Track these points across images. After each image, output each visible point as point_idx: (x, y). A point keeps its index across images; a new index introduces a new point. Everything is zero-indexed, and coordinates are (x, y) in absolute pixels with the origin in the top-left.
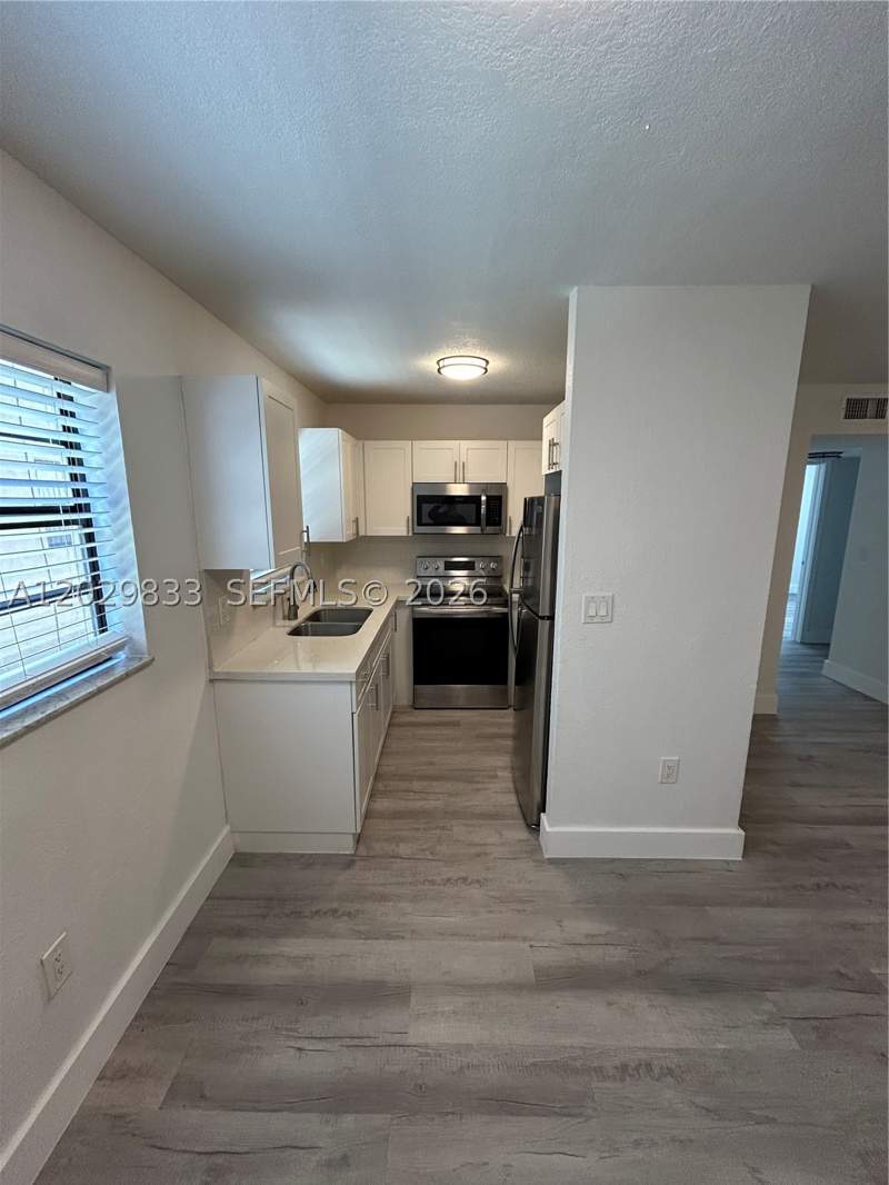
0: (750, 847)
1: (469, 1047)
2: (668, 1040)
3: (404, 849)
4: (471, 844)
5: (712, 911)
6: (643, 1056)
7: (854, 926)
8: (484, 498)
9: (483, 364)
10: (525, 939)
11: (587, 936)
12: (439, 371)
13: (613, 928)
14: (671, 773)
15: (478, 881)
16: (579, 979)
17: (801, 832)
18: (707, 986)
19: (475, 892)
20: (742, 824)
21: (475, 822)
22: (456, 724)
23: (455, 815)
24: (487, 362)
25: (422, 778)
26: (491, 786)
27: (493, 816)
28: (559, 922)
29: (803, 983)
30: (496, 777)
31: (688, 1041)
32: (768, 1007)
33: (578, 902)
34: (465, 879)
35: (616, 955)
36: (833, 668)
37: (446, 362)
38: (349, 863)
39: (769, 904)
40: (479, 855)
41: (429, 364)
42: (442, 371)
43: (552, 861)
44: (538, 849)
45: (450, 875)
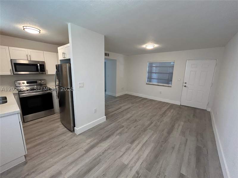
0: (107, 118)
1: (79, 169)
2: (107, 146)
3: (41, 151)
4: (60, 141)
5: (105, 128)
6: (104, 150)
7: (119, 122)
8: (38, 65)
9: (39, 31)
10: (80, 148)
11: (90, 141)
12: (24, 29)
13: (94, 138)
14: (96, 111)
15: (66, 146)
16: (92, 147)
17: (111, 114)
18: (108, 137)
19: (66, 148)
20: (105, 115)
21: (58, 137)
22: (41, 121)
23: (53, 138)
24: (40, 31)
25: (38, 135)
26: (59, 129)
27: (63, 134)
28: (85, 142)
29: (117, 130)
30: (59, 127)
31: (109, 144)
32: (115, 135)
33: (87, 138)
34: (62, 147)
35: (95, 141)
36: (107, 93)
37: (27, 27)
38: (25, 163)
39: (111, 124)
40: (63, 142)
41: (20, 27)
42: (25, 29)
43: (79, 135)
44: (76, 134)
45: (58, 149)
